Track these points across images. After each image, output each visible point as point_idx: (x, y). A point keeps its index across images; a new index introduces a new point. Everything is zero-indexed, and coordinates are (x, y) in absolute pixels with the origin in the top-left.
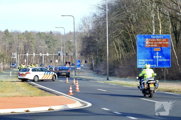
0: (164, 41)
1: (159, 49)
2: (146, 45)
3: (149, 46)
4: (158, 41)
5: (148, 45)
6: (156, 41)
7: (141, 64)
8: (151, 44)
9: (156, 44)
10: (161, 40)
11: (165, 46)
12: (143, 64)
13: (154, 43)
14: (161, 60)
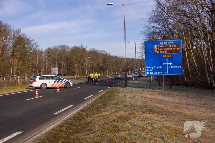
0: (175, 47)
1: (169, 55)
2: (155, 51)
3: (158, 53)
4: (168, 47)
5: (156, 51)
6: (166, 47)
7: (149, 72)
8: (159, 51)
9: (166, 50)
10: (171, 46)
11: (176, 52)
12: (151, 71)
13: (163, 49)
14: (171, 67)
